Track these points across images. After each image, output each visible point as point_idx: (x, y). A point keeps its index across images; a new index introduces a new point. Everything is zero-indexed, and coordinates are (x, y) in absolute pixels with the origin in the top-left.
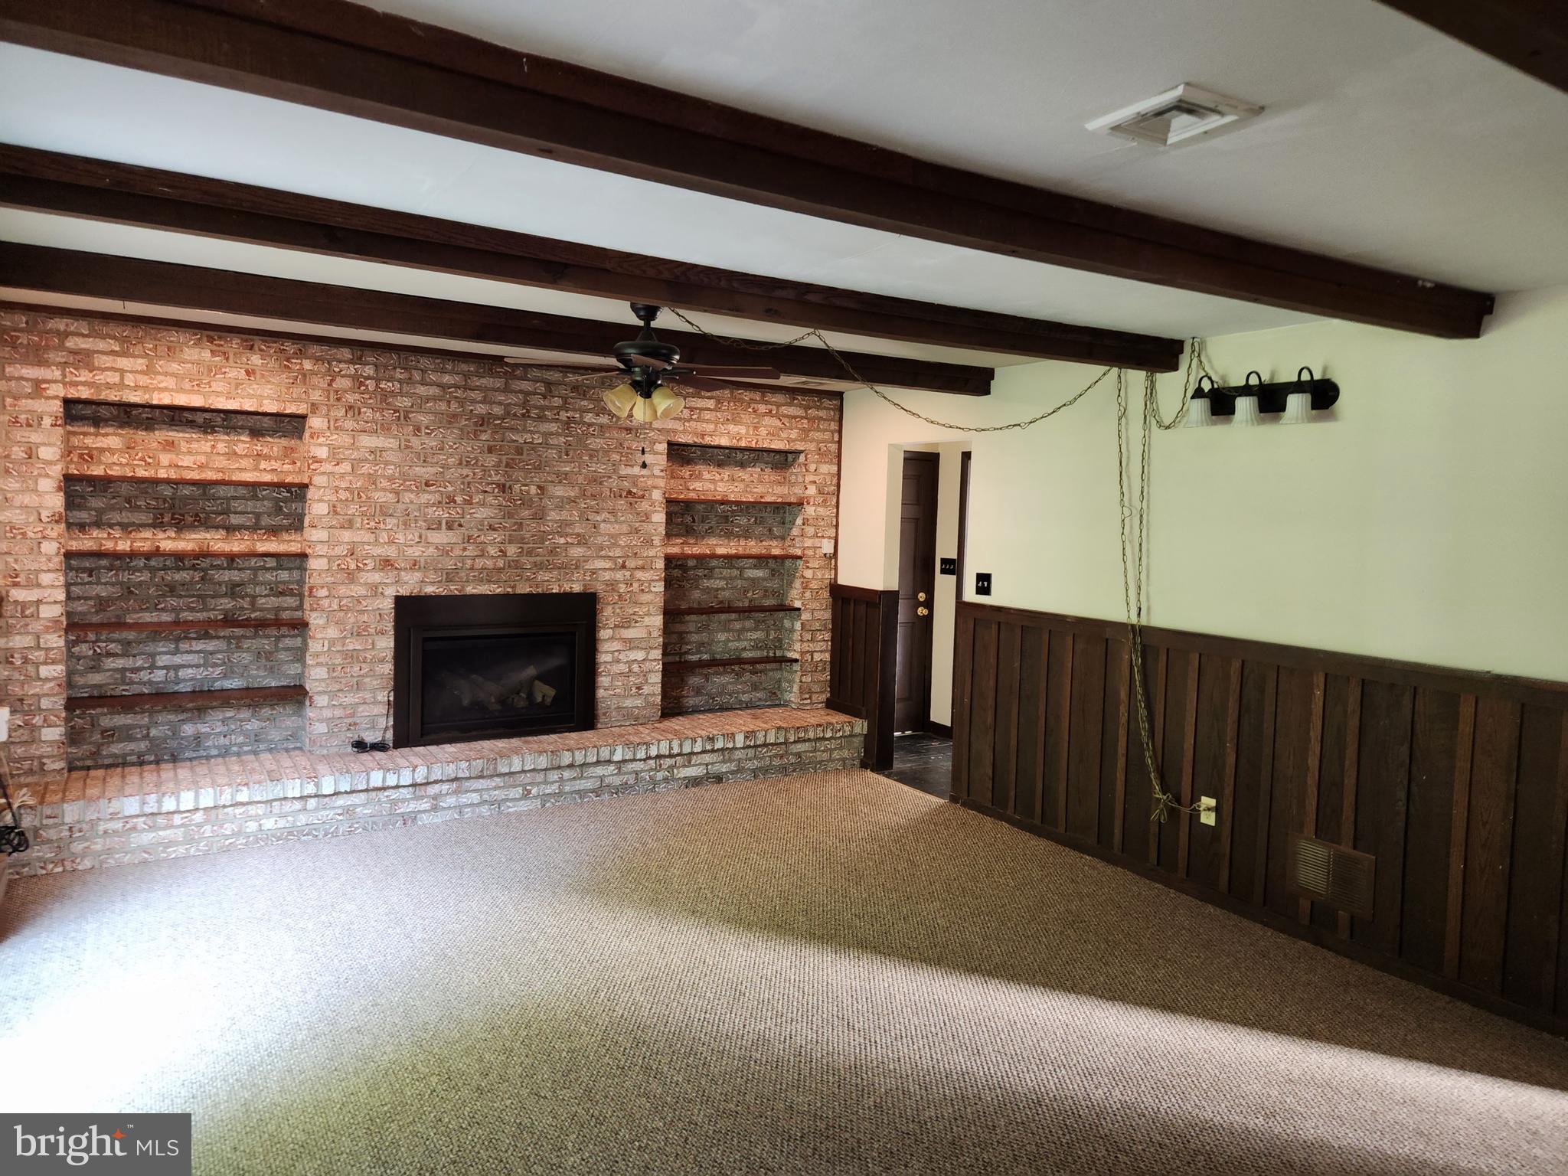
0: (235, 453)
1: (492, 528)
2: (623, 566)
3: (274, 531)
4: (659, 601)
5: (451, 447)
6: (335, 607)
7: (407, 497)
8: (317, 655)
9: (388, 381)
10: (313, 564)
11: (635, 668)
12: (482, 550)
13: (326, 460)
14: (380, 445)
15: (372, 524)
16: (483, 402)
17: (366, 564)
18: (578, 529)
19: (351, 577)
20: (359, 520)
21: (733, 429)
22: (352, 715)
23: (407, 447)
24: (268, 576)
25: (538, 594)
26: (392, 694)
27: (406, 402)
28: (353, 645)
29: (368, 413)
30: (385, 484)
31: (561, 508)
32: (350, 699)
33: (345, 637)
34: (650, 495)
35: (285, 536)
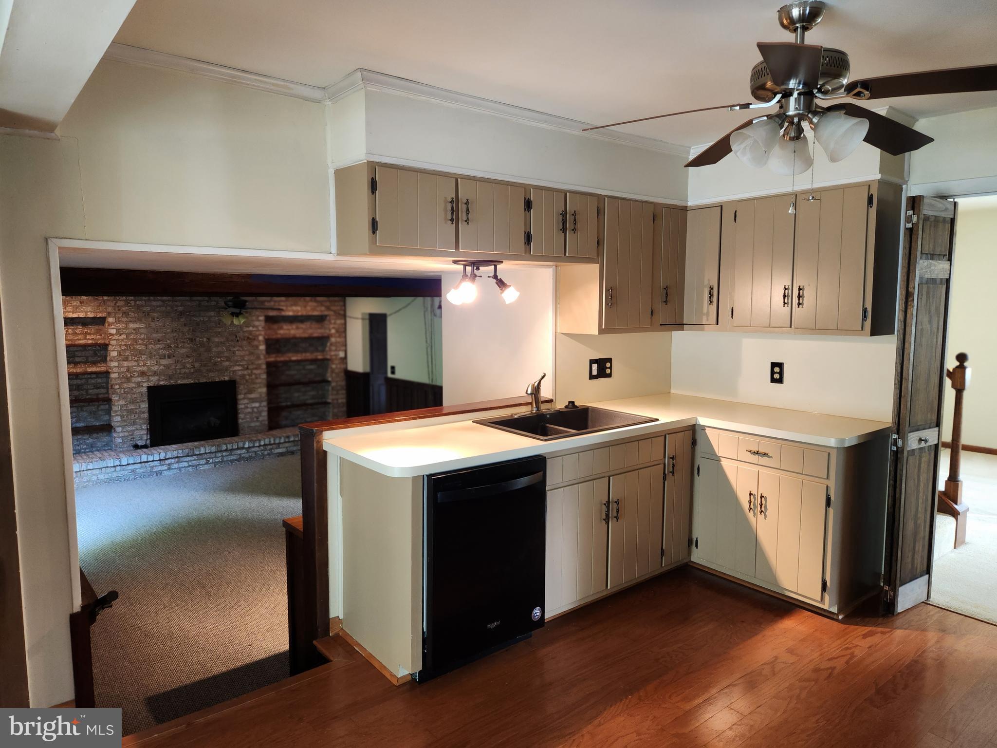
0: (76, 333)
1: (187, 356)
2: (247, 368)
3: (94, 363)
4: (265, 382)
5: (168, 325)
6: (122, 392)
7: (150, 347)
8: (116, 412)
9: (140, 301)
10: (113, 376)
11: (255, 410)
12: (184, 366)
13: (115, 334)
14: (138, 327)
15: (136, 358)
16: (181, 306)
17: (134, 375)
18: (226, 354)
19: (128, 380)
20: (131, 357)
21: (294, 308)
22: (132, 435)
23: (149, 326)
24: (93, 381)
25: (210, 382)
26: (148, 426)
27: (148, 309)
28: (131, 407)
29: (132, 314)
30: (140, 342)
31: (217, 346)
32: (129, 429)
33: (127, 404)
34: (258, 338)
35: (99, 365)
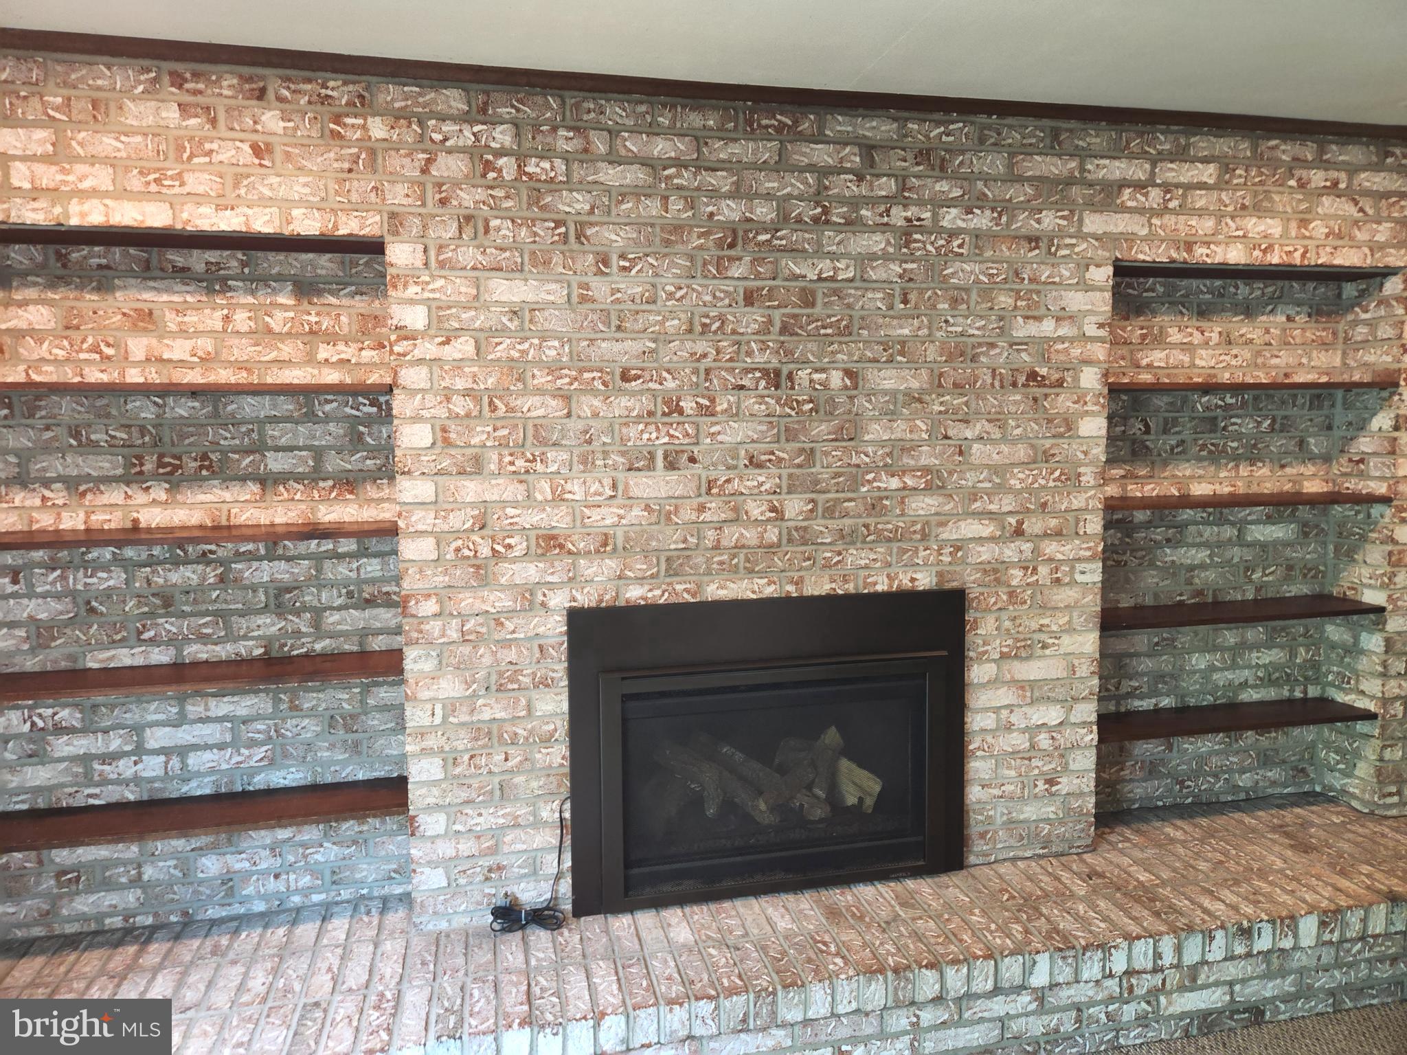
0: (270, 331)
1: (754, 463)
2: (1019, 532)
3: (349, 483)
4: (1093, 602)
5: (670, 296)
6: (454, 635)
7: (587, 405)
8: (422, 734)
9: (542, 158)
10: (412, 549)
11: (1043, 741)
12: (736, 509)
13: (424, 334)
14: (530, 297)
15: (520, 463)
16: (735, 194)
17: (509, 547)
18: (926, 458)
19: (482, 573)
20: (495, 457)
21: (1254, 226)
22: (494, 850)
23: (584, 299)
24: (343, 570)
25: (847, 597)
26: (568, 805)
27: (579, 203)
28: (492, 710)
29: (503, 229)
30: (542, 379)
31: (891, 415)
32: (487, 819)
33: (475, 695)
34: (1076, 379)
35: (371, 491)
